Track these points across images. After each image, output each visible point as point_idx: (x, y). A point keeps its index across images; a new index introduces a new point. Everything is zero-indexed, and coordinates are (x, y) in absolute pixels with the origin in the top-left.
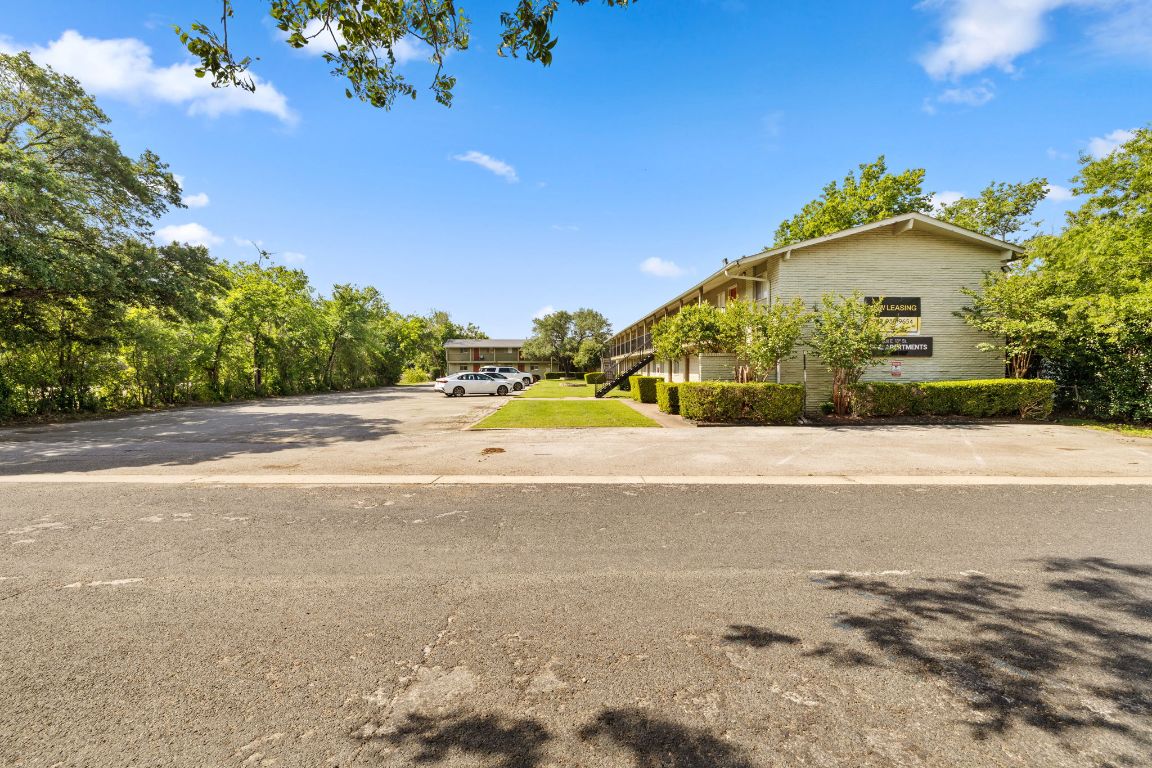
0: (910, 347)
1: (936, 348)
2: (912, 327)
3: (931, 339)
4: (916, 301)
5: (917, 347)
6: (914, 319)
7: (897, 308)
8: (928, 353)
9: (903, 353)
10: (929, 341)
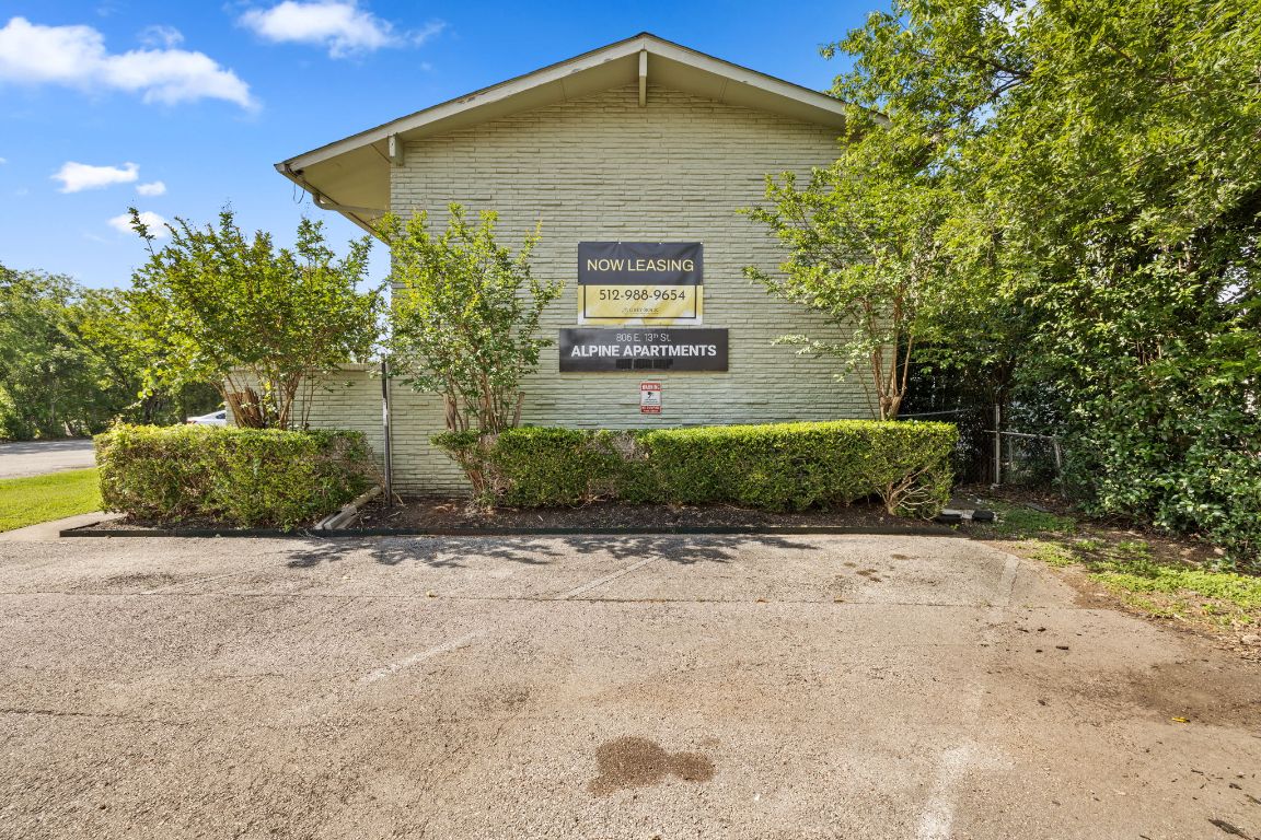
0: (679, 351)
1: (736, 353)
2: (680, 307)
3: (725, 333)
4: (693, 250)
5: (694, 350)
6: (689, 289)
7: (651, 265)
8: (720, 364)
9: (665, 364)
10: (720, 338)
